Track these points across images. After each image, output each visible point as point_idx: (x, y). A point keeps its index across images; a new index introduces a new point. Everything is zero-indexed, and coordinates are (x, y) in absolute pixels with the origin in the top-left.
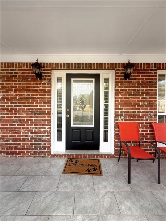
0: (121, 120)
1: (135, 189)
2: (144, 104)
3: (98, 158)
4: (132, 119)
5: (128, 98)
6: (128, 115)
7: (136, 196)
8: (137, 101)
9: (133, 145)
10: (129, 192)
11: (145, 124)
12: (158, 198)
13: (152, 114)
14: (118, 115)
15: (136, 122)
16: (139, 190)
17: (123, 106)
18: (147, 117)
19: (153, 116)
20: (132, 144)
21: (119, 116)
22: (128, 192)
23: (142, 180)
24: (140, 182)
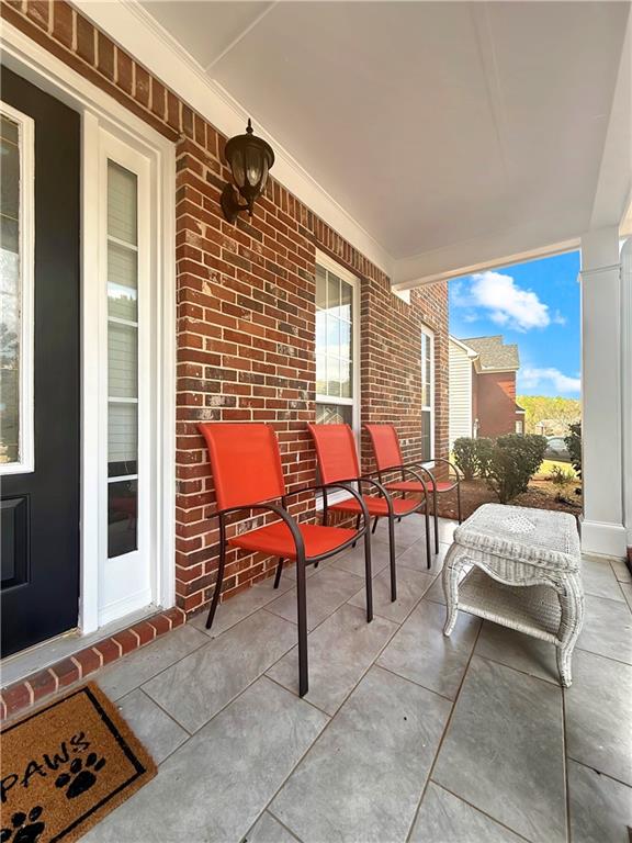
0: (213, 411)
1: (336, 702)
2: (285, 350)
3: (81, 682)
4: (251, 409)
5: (240, 313)
6: (237, 389)
7: (354, 728)
8: (268, 336)
9: (255, 527)
10: (327, 734)
11: (288, 431)
12: (401, 671)
13: (305, 392)
14: (196, 386)
15: (265, 421)
16: (346, 691)
17: (218, 346)
18: (294, 402)
19: (308, 402)
20: (251, 522)
21: (204, 394)
22: (325, 742)
23: (328, 645)
24: (328, 655)
